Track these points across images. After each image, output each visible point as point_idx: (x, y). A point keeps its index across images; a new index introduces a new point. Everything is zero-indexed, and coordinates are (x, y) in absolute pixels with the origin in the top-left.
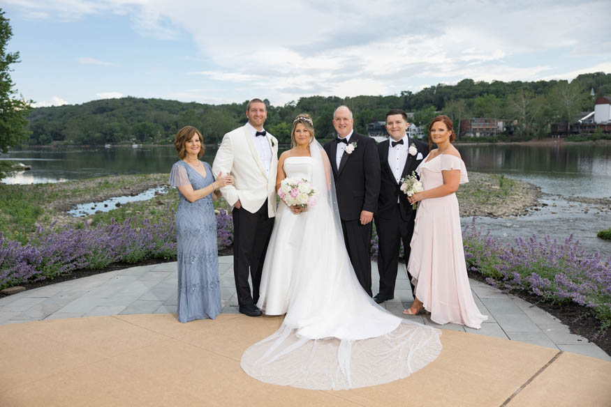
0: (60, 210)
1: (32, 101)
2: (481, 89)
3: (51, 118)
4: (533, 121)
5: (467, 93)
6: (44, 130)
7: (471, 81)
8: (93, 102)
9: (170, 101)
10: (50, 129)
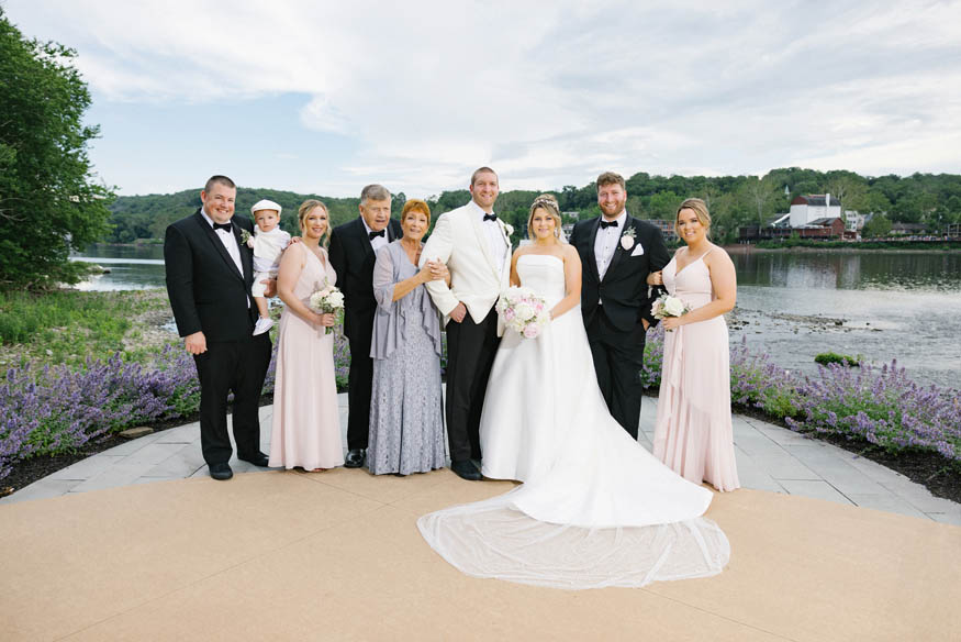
0: (153, 323)
1: (115, 187)
2: (658, 184)
3: (133, 210)
4: (719, 224)
5: (642, 189)
6: (126, 225)
7: (646, 175)
8: (188, 192)
9: (284, 192)
10: (134, 223)
